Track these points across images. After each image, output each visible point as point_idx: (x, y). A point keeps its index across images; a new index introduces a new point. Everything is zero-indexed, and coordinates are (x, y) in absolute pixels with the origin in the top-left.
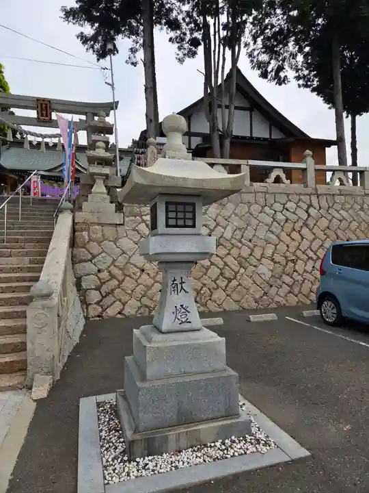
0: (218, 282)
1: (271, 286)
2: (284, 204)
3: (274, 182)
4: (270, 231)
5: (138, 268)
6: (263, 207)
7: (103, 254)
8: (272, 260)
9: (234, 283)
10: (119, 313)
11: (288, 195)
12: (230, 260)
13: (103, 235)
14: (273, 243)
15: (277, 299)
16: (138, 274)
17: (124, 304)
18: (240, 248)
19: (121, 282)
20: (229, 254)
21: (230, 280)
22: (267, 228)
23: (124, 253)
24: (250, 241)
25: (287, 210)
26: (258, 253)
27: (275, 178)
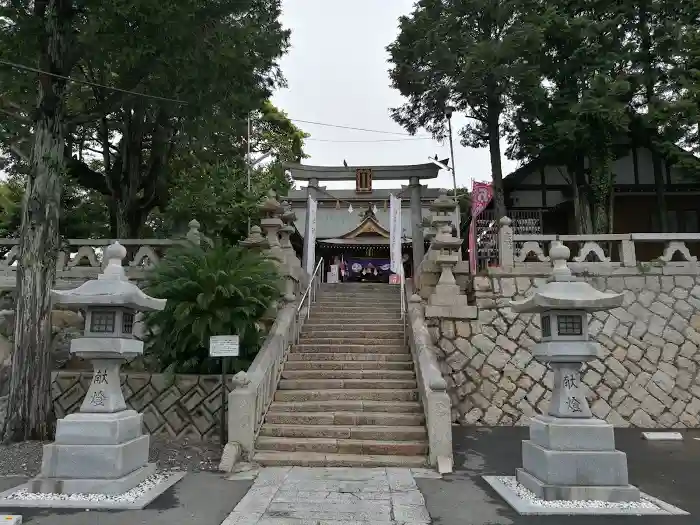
0: (598, 390)
1: (675, 399)
2: (690, 290)
3: (672, 261)
4: (670, 326)
5: (496, 369)
6: (657, 294)
7: (456, 353)
8: (675, 365)
9: (621, 393)
10: (479, 420)
11: (694, 276)
12: (612, 363)
13: (456, 332)
14: (675, 341)
15: (685, 417)
16: (498, 377)
17: (484, 411)
18: (627, 349)
19: (478, 385)
20: (611, 355)
21: (614, 390)
22: (664, 322)
23: (480, 351)
24: (641, 339)
25: (695, 297)
26: (653, 354)
27: (674, 255)
